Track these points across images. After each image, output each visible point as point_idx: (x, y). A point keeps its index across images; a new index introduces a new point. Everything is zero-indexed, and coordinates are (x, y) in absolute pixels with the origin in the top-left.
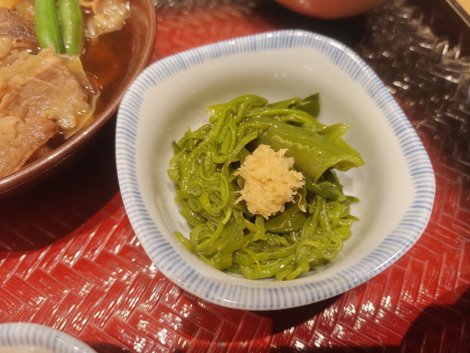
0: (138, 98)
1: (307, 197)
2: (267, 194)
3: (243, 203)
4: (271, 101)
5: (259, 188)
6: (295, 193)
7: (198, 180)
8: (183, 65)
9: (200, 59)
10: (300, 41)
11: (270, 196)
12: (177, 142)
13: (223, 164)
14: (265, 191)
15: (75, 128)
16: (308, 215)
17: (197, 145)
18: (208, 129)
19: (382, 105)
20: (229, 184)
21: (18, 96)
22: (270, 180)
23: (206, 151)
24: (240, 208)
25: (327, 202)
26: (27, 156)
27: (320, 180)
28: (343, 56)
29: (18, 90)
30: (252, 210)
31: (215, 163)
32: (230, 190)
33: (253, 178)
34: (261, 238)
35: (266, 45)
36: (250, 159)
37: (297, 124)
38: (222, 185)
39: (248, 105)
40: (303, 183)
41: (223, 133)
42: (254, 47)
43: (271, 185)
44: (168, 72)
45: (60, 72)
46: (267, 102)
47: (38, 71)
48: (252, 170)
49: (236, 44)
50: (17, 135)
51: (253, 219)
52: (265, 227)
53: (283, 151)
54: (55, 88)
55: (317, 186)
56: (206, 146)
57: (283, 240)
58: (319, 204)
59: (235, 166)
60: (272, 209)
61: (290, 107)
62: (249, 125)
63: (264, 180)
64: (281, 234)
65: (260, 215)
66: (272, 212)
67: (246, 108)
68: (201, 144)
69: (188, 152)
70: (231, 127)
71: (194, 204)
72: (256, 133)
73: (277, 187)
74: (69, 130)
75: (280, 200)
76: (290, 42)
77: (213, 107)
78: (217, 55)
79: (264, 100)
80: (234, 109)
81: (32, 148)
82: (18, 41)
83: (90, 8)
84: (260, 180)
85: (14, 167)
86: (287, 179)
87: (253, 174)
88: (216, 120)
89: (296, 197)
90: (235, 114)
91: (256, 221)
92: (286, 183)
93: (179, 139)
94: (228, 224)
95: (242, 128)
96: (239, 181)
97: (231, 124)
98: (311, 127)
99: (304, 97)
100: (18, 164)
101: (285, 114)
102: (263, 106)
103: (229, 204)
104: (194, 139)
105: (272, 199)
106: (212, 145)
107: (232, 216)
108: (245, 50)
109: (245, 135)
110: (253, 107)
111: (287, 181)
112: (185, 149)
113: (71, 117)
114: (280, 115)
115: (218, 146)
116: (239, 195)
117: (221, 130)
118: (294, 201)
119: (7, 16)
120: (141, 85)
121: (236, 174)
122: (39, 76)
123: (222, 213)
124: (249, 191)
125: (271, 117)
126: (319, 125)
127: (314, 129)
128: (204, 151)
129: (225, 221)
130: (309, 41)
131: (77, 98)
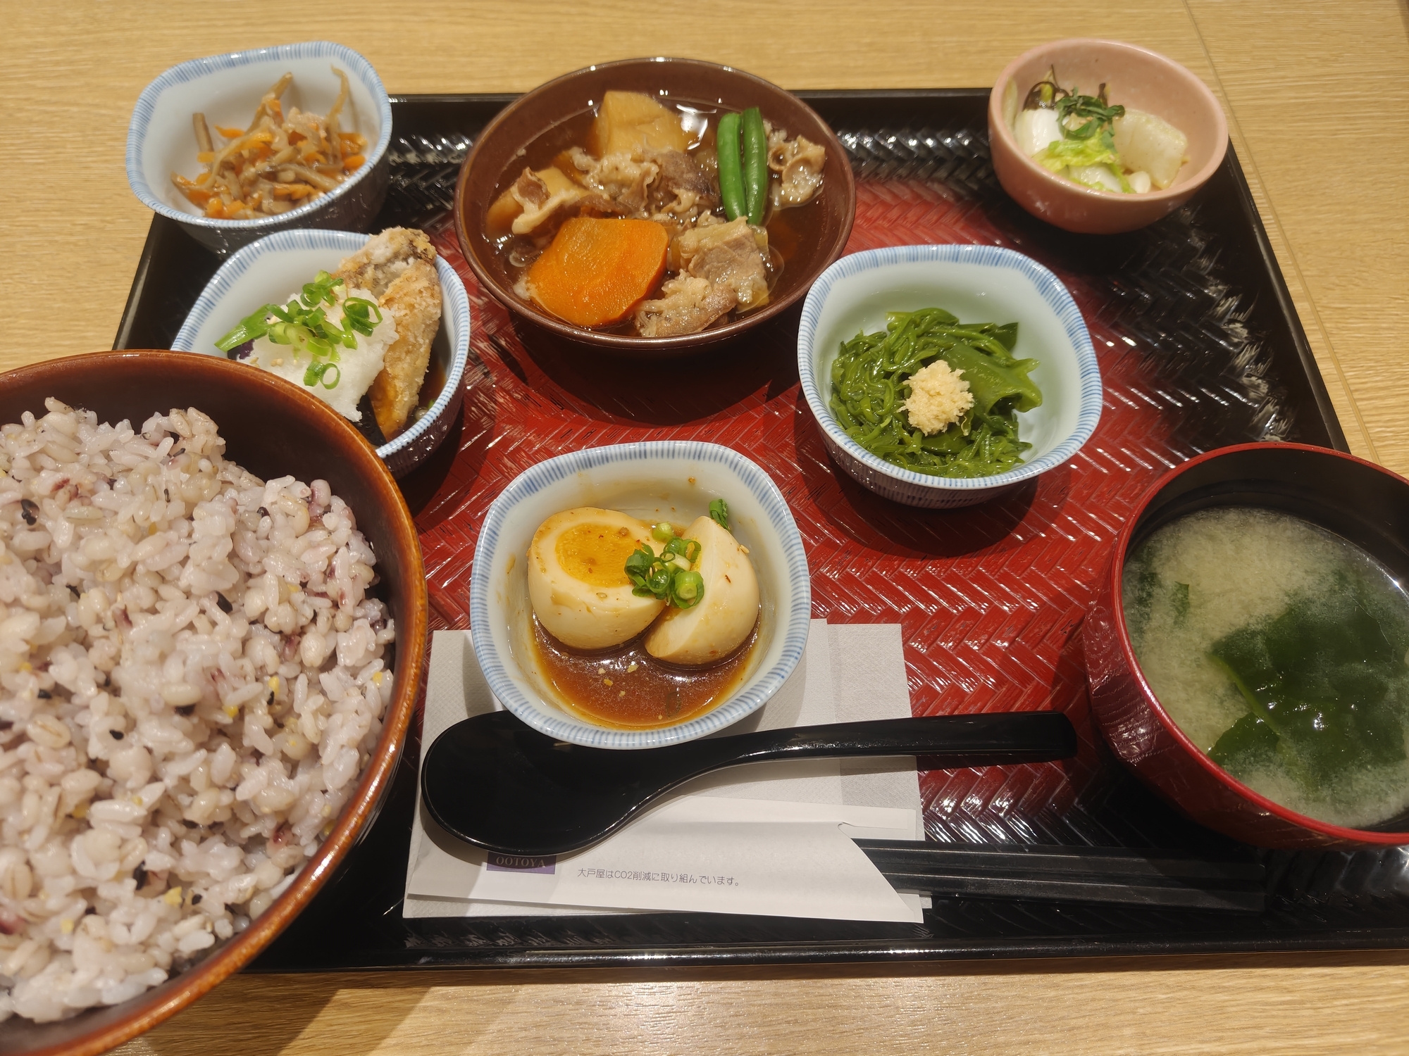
0: (826, 288)
1: (972, 422)
2: (933, 407)
3: (906, 414)
4: (962, 322)
5: (925, 399)
6: (961, 414)
7: (863, 384)
8: (876, 263)
9: (894, 260)
10: (1008, 262)
11: (935, 410)
12: (846, 343)
13: (893, 373)
14: (931, 404)
15: (750, 304)
16: (969, 441)
17: (868, 349)
18: (881, 336)
19: (1077, 345)
20: (895, 392)
21: (703, 259)
22: (939, 394)
23: (877, 357)
24: (901, 417)
25: (993, 435)
26: (713, 319)
27: (992, 412)
28: (1050, 287)
29: (705, 254)
30: (912, 421)
31: (883, 370)
32: (895, 398)
33: (923, 389)
34: (915, 451)
35: (970, 258)
36: (923, 371)
37: (987, 353)
38: (887, 392)
39: (935, 320)
40: (971, 405)
41: (901, 341)
42: (956, 258)
43: (939, 399)
44: (860, 267)
45: (749, 244)
46: (958, 321)
47: (728, 238)
48: (923, 381)
49: (937, 250)
50: (704, 298)
51: (911, 433)
52: (922, 443)
53: (959, 372)
54: (739, 258)
55: (988, 417)
56: (878, 352)
57: (936, 460)
58: (984, 431)
59: (905, 376)
60: (933, 424)
61: (983, 332)
62: (930, 340)
63: (932, 393)
64: (936, 454)
65: (920, 430)
66: (933, 427)
67: (931, 321)
68: (872, 350)
69: (857, 355)
70: (910, 337)
71: (853, 407)
72: (936, 349)
73: (944, 401)
74: (745, 304)
75: (944, 416)
76: (997, 261)
77: (893, 313)
78: (913, 258)
79: (954, 318)
80: (918, 321)
81: (718, 313)
82: (700, 198)
83: (780, 173)
84: (928, 392)
85: (696, 328)
86: (956, 398)
87: (923, 384)
88: (895, 328)
89: (961, 419)
90: (917, 326)
91: (914, 435)
92: (954, 402)
93: (848, 339)
94: (884, 430)
95: (923, 340)
96: (906, 391)
97: (911, 334)
98: (1000, 358)
99: (1000, 324)
100: (701, 325)
101: (974, 339)
102: (952, 324)
103: (890, 412)
104: (865, 343)
105: (935, 413)
106: (885, 351)
107: (891, 423)
108: (945, 259)
109: (923, 349)
110: (939, 323)
111: (956, 399)
112: (854, 351)
113: (749, 292)
114: (969, 338)
115: (891, 354)
116: (904, 405)
117: (898, 338)
118: (958, 423)
119: (691, 168)
120: (832, 275)
121: (905, 383)
122: (727, 244)
123: (881, 420)
124: (915, 402)
125: (958, 338)
126: (1008, 359)
127: (1003, 361)
128: (874, 358)
129: (883, 425)
130: (1018, 264)
131: (758, 273)
